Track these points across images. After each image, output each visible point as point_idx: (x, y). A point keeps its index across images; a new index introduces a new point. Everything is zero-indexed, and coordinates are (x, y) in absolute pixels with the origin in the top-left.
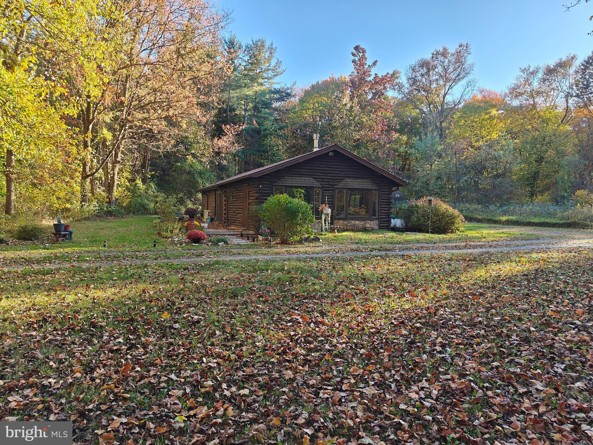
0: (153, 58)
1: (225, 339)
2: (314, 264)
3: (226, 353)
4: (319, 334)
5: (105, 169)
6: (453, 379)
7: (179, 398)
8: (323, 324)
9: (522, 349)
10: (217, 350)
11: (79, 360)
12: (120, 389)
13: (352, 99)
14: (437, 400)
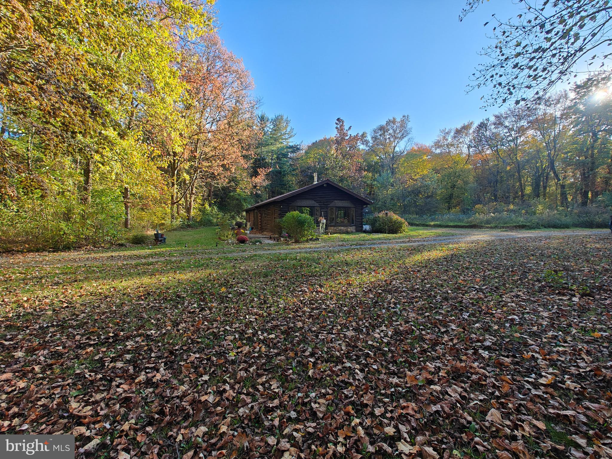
0: (214, 128)
1: (260, 303)
2: (316, 255)
3: (260, 312)
4: (318, 299)
5: (186, 198)
6: (401, 325)
7: (231, 341)
8: (321, 292)
9: (443, 304)
10: (255, 310)
11: (170, 319)
12: (195, 336)
13: (337, 150)
14: (391, 338)
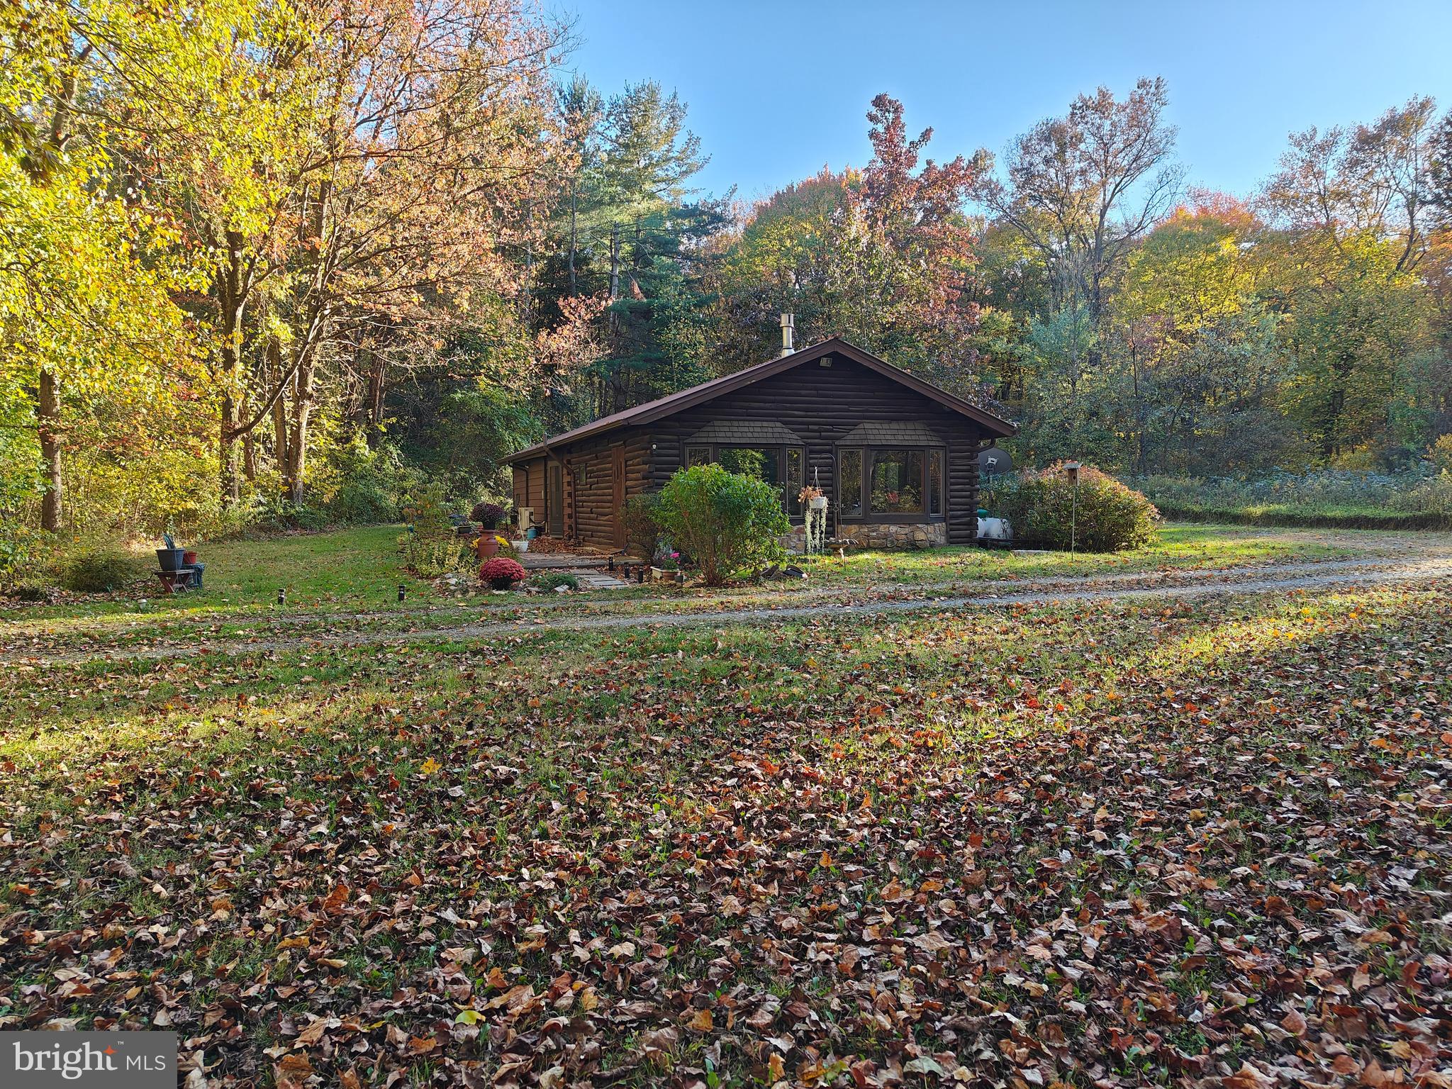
0: (386, 139)
1: (574, 821)
2: (790, 633)
3: (577, 856)
4: (803, 805)
5: (278, 414)
6: (1135, 911)
7: (464, 967)
8: (814, 779)
9: (1308, 832)
10: (556, 849)
11: (224, 880)
12: (324, 948)
13: (872, 222)
14: (1096, 962)
